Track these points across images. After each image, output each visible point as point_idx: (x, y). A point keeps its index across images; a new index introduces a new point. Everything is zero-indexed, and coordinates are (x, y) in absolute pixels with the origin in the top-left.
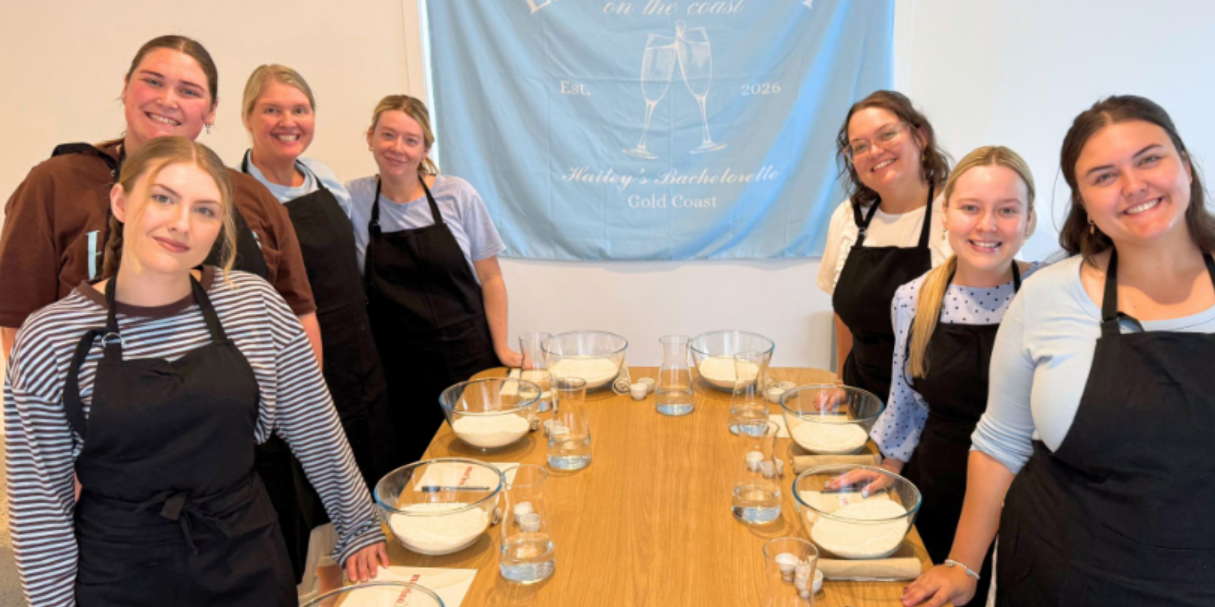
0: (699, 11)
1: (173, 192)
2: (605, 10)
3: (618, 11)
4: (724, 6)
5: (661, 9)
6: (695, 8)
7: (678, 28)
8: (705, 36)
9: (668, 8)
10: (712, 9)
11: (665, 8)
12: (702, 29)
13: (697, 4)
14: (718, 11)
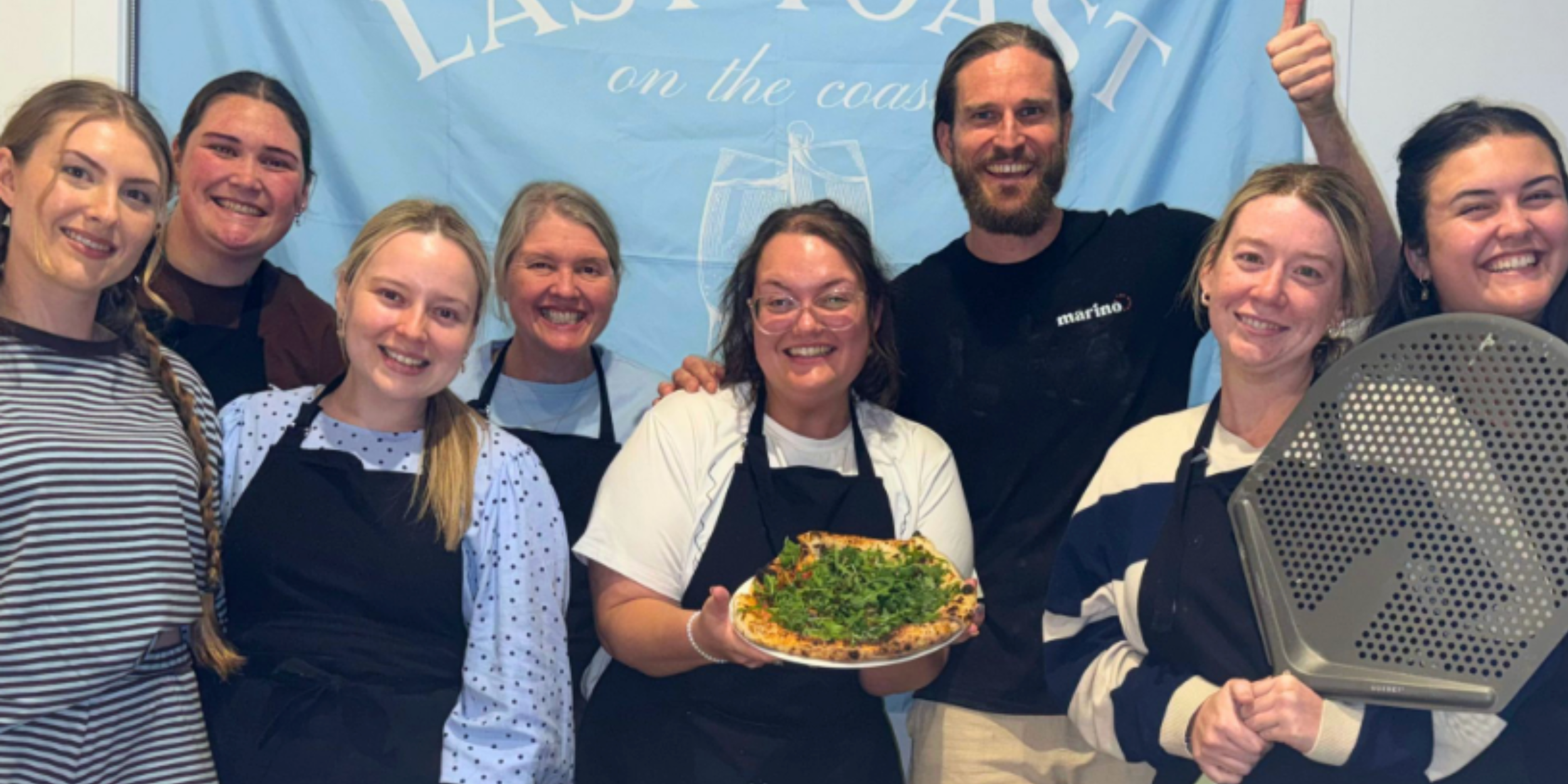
0: (846, 100)
1: (94, 164)
2: (611, 85)
3: (645, 90)
4: (906, 96)
5: (753, 90)
6: (836, 94)
7: (792, 139)
8: (859, 159)
9: (769, 91)
10: (876, 99)
11: (761, 90)
12: (852, 144)
13: (841, 87)
14: (891, 104)
